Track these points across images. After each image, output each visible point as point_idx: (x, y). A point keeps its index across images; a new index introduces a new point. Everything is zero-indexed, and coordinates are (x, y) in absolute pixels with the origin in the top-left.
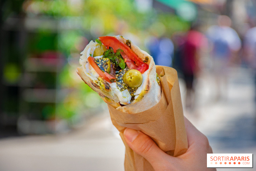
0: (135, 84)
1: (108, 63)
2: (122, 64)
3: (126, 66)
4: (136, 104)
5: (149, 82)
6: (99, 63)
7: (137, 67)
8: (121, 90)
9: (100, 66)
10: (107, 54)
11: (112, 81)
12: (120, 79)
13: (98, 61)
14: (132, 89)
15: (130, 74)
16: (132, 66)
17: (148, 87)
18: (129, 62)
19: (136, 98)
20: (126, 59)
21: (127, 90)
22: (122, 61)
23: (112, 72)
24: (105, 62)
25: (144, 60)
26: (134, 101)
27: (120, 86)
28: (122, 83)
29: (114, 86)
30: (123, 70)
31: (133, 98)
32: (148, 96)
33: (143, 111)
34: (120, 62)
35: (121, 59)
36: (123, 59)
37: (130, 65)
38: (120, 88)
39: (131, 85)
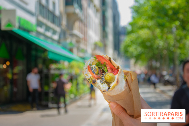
0: (111, 81)
1: (97, 69)
2: (105, 70)
3: (107, 71)
4: (111, 91)
5: (118, 79)
6: (92, 69)
7: (113, 71)
8: (102, 84)
9: (92, 71)
10: (97, 64)
11: (98, 79)
12: (104, 77)
13: (92, 68)
14: (108, 83)
15: (108, 76)
16: (110, 71)
17: (118, 82)
18: (109, 69)
19: (111, 87)
20: (108, 67)
21: (105, 84)
22: (106, 68)
23: (100, 74)
24: (96, 69)
25: (117, 68)
26: (110, 89)
27: (102, 81)
28: (103, 80)
29: (98, 81)
30: (106, 73)
31: (109, 88)
32: (117, 87)
33: (115, 95)
34: (105, 68)
35: (105, 67)
36: (106, 67)
37: (109, 71)
38: (101, 83)
39: (108, 81)
